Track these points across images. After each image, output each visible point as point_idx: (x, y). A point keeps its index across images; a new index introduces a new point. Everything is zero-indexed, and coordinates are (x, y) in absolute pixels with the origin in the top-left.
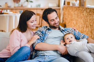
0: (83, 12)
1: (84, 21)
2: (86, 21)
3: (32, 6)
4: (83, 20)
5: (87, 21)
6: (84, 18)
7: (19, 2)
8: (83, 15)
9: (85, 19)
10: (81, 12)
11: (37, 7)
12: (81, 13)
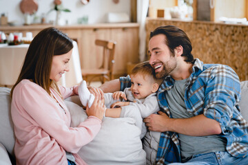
0: (210, 34)
1: (213, 56)
2: (219, 57)
3: (67, 22)
4: (210, 53)
5: (224, 57)
6: (215, 50)
7: (34, 11)
8: (211, 41)
9: (216, 52)
10: (204, 34)
11: (80, 23)
12: (205, 37)
